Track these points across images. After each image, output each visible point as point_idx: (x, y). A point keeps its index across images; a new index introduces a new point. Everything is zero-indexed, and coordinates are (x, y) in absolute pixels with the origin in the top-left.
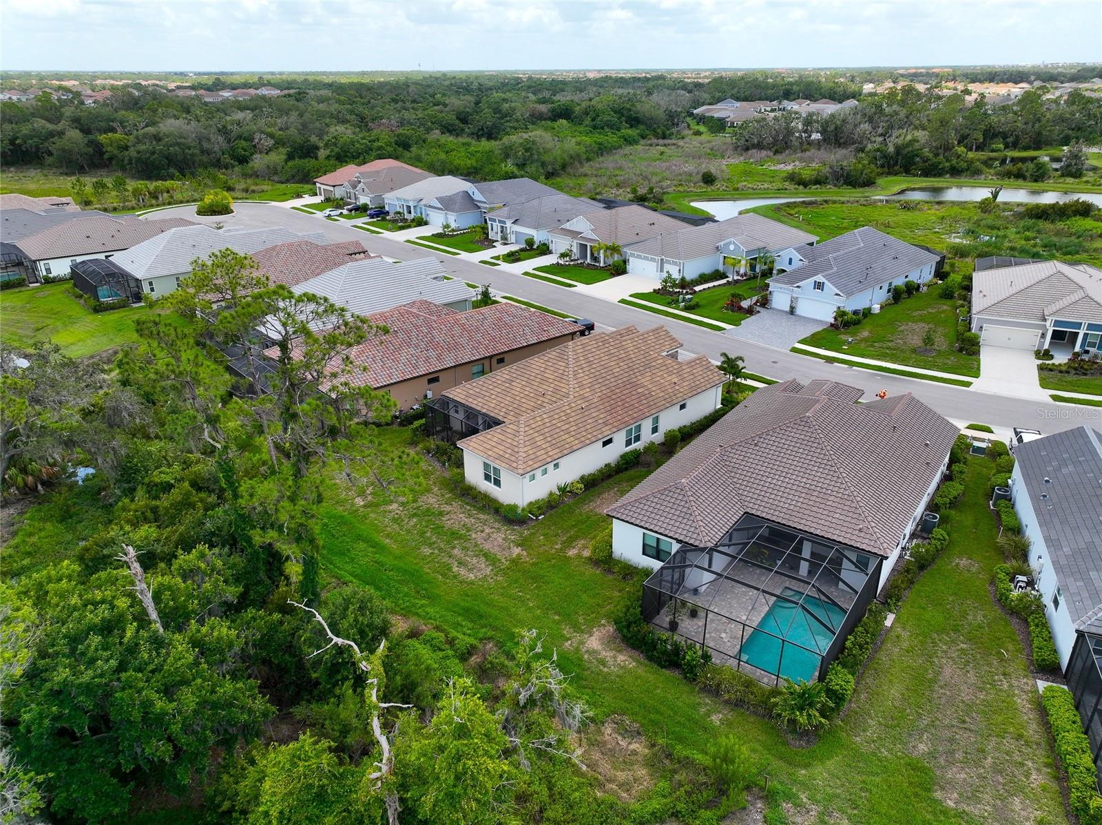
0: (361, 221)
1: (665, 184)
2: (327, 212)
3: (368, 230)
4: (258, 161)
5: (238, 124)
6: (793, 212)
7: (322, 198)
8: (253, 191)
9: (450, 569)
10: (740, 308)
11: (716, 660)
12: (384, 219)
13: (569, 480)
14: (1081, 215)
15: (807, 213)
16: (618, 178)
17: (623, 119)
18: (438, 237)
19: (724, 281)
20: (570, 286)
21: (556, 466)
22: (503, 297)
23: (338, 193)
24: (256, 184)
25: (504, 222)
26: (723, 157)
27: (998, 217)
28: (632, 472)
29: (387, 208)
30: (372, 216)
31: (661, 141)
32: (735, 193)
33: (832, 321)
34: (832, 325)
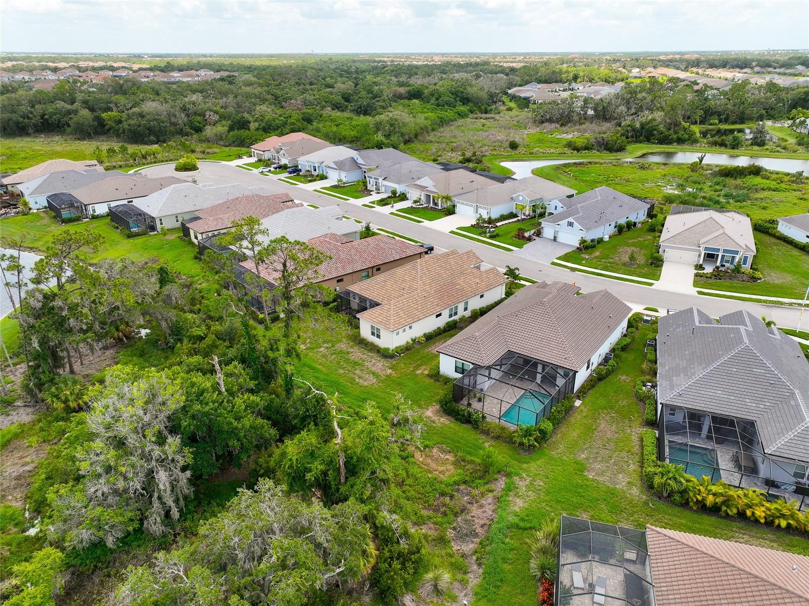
0: (284, 175)
1: (484, 149)
2: (261, 169)
3: (289, 182)
4: (209, 131)
5: (194, 104)
6: (567, 170)
7: (256, 159)
8: (208, 153)
9: (354, 380)
10: (524, 237)
11: (488, 419)
12: (298, 175)
13: (418, 336)
14: (754, 174)
15: (576, 171)
16: (453, 144)
17: (458, 99)
18: (335, 188)
19: (515, 219)
20: (419, 222)
21: (410, 327)
22: (378, 229)
23: (267, 156)
24: (210, 148)
25: (378, 179)
26: (525, 128)
27: (701, 175)
28: (452, 332)
29: (300, 167)
30: (290, 173)
31: (484, 116)
32: (531, 156)
33: (578, 246)
34: (578, 248)
